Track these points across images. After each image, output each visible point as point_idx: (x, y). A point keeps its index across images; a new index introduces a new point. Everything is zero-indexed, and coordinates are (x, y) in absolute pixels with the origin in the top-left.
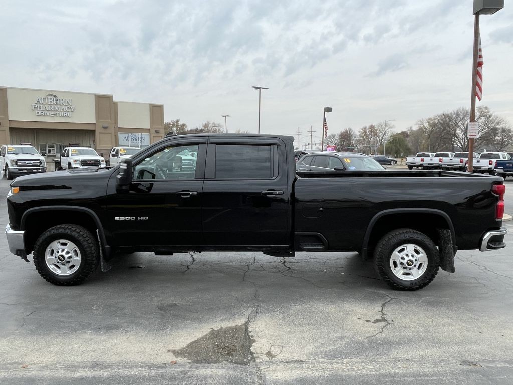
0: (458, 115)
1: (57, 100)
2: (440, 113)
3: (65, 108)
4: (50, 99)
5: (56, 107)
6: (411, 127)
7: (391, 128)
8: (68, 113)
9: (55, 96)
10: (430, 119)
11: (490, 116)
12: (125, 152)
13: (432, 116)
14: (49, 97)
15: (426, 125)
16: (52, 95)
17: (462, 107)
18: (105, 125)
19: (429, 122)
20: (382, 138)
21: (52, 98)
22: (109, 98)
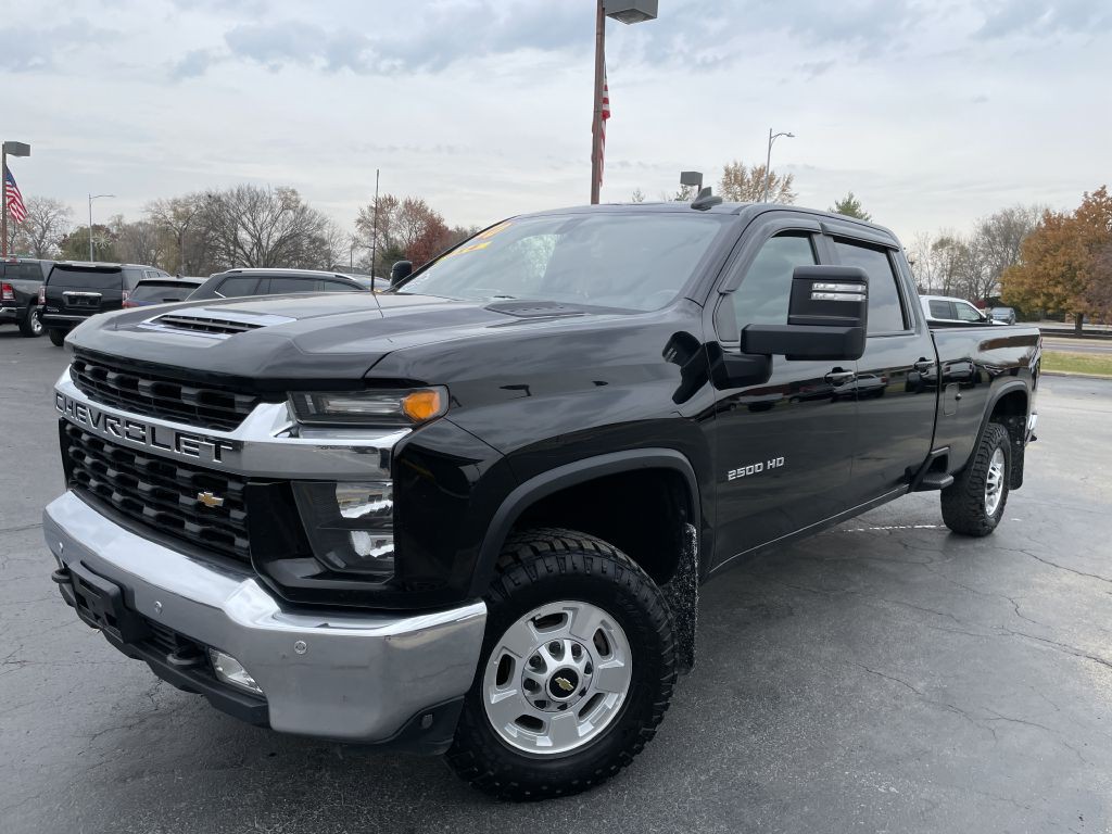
0: (240, 198)
2: (200, 189)
6: (120, 217)
7: (61, 212)
10: (176, 202)
11: (304, 209)
13: (180, 195)
15: (170, 214)
17: (246, 185)
19: (175, 210)
20: (42, 237)
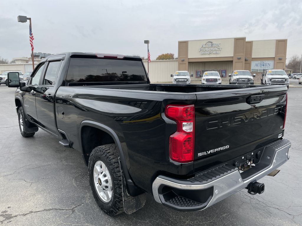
1: (212, 45)
3: (216, 49)
4: (209, 44)
5: (211, 48)
8: (218, 52)
9: (212, 43)
12: (237, 73)
14: (208, 43)
16: (210, 42)
18: (239, 57)
21: (210, 43)
22: (243, 39)
